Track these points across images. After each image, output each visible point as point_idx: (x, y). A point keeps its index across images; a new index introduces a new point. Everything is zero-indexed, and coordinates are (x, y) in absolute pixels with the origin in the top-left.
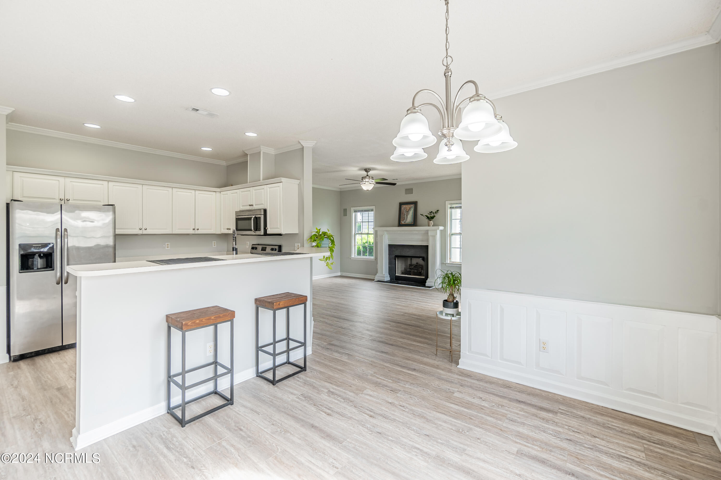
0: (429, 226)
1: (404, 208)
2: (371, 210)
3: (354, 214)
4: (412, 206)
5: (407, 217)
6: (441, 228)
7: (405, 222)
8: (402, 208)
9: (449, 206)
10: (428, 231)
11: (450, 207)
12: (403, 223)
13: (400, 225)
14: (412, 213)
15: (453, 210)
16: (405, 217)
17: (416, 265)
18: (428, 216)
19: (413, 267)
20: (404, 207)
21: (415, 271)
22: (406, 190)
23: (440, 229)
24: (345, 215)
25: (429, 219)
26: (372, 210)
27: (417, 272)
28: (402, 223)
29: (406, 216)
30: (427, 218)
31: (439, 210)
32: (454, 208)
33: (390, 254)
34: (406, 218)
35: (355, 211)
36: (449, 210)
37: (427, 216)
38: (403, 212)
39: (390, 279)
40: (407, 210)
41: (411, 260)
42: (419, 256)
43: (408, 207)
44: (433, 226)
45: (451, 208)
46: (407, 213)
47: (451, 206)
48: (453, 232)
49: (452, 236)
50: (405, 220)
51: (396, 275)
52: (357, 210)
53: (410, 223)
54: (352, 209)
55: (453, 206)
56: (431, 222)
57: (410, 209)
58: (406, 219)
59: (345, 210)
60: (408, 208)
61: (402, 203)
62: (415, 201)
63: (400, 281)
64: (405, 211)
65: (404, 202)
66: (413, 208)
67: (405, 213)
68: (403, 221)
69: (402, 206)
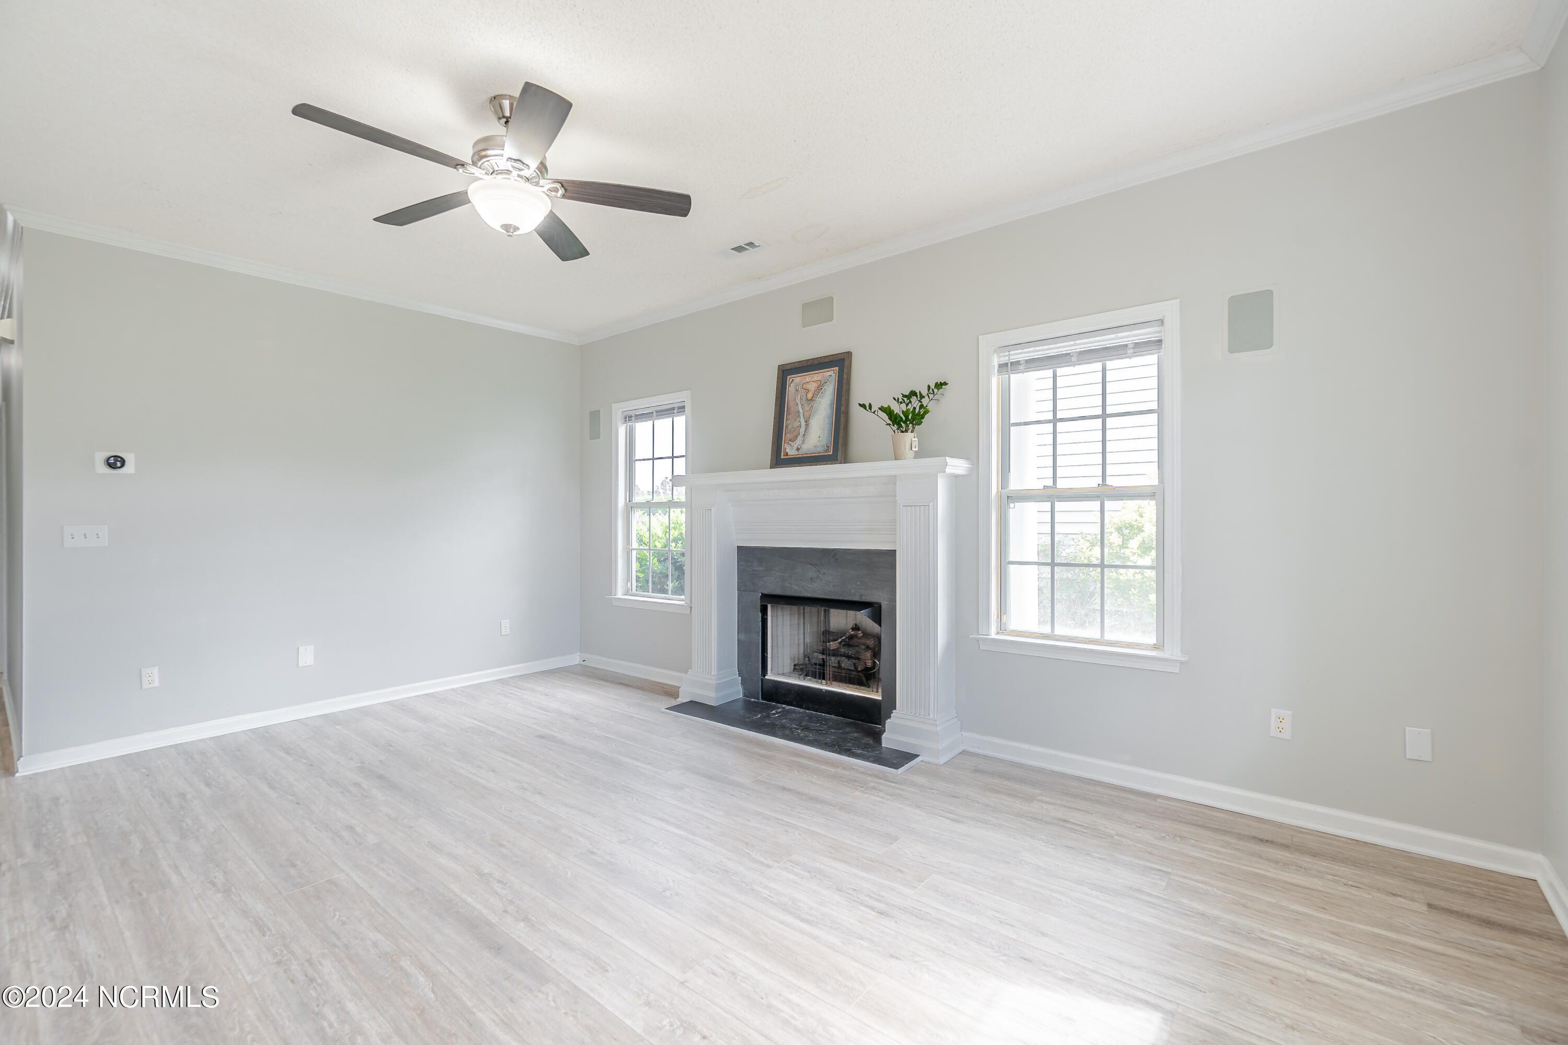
0: (897, 459)
1: (796, 387)
2: (679, 409)
3: (622, 431)
4: (829, 373)
5: (807, 426)
6: (957, 466)
7: (798, 449)
8: (791, 389)
9: (996, 361)
10: (893, 479)
11: (1000, 366)
12: (790, 450)
13: (779, 460)
14: (831, 405)
15: (1015, 378)
16: (800, 426)
17: (851, 637)
18: (897, 409)
19: (840, 643)
20: (795, 381)
21: (846, 664)
22: (807, 307)
23: (949, 470)
24: (595, 434)
25: (900, 426)
26: (681, 409)
27: (852, 668)
28: (787, 454)
29: (803, 423)
30: (890, 419)
31: (945, 384)
32: (1022, 367)
33: (743, 588)
34: (802, 430)
35: (628, 418)
36: (995, 381)
37: (888, 411)
38: (791, 404)
39: (745, 695)
40: (810, 397)
41: (827, 613)
42: (857, 598)
43: (811, 379)
44: (917, 455)
45: (1003, 367)
46: (807, 408)
47: (1004, 360)
48: (1015, 485)
49: (1012, 505)
50: (799, 441)
51: (770, 676)
52: (633, 413)
54: (618, 410)
55: (1014, 358)
56: (909, 435)
57: (820, 388)
58: (801, 434)
59: (595, 416)
60: (812, 387)
61: (788, 367)
62: (843, 353)
63: (782, 704)
64: (799, 403)
65: (796, 364)
66: (833, 383)
67: (801, 411)
68: (793, 444)
69: (791, 380)
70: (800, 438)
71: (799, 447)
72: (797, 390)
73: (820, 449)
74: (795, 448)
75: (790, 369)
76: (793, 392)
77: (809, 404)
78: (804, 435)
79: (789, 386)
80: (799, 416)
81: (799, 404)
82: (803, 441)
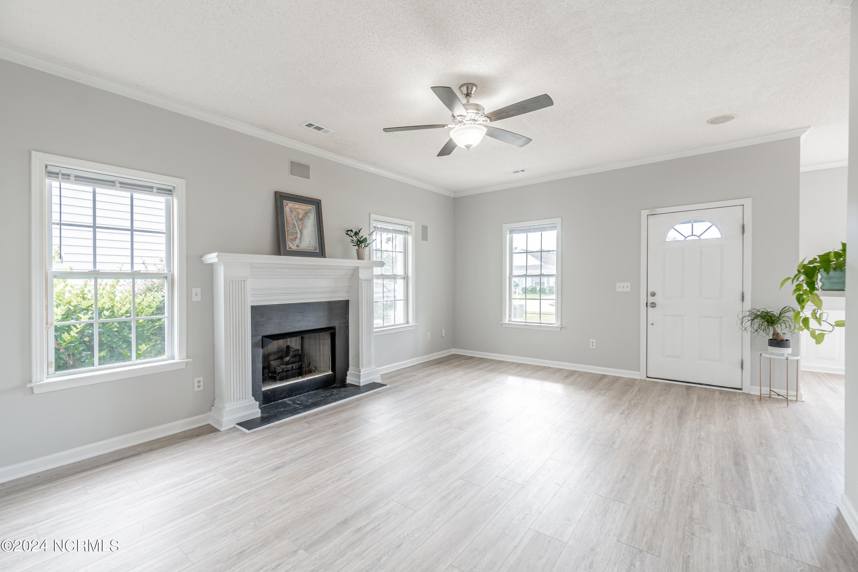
0: (359, 259)
1: (290, 208)
2: (158, 189)
4: (310, 208)
5: (301, 233)
8: (287, 210)
10: (356, 269)
11: (373, 227)
12: (292, 246)
13: (280, 251)
14: (312, 226)
20: (289, 206)
22: (292, 165)
26: (170, 192)
28: (290, 248)
29: (298, 232)
34: (299, 235)
38: (286, 218)
40: (300, 217)
42: (324, 326)
43: (299, 207)
46: (300, 223)
50: (297, 241)
51: (265, 388)
53: (311, 249)
57: (306, 213)
58: (298, 238)
60: (302, 212)
61: (284, 195)
62: (317, 199)
63: (278, 400)
64: (294, 218)
65: (290, 195)
66: (313, 213)
67: (296, 224)
68: (294, 243)
69: (286, 203)
70: (298, 240)
71: (298, 245)
72: (291, 211)
73: (312, 249)
74: (295, 245)
75: (284, 196)
76: (289, 211)
77: (301, 221)
78: (300, 239)
79: (285, 207)
80: (295, 227)
81: (294, 220)
82: (300, 242)
